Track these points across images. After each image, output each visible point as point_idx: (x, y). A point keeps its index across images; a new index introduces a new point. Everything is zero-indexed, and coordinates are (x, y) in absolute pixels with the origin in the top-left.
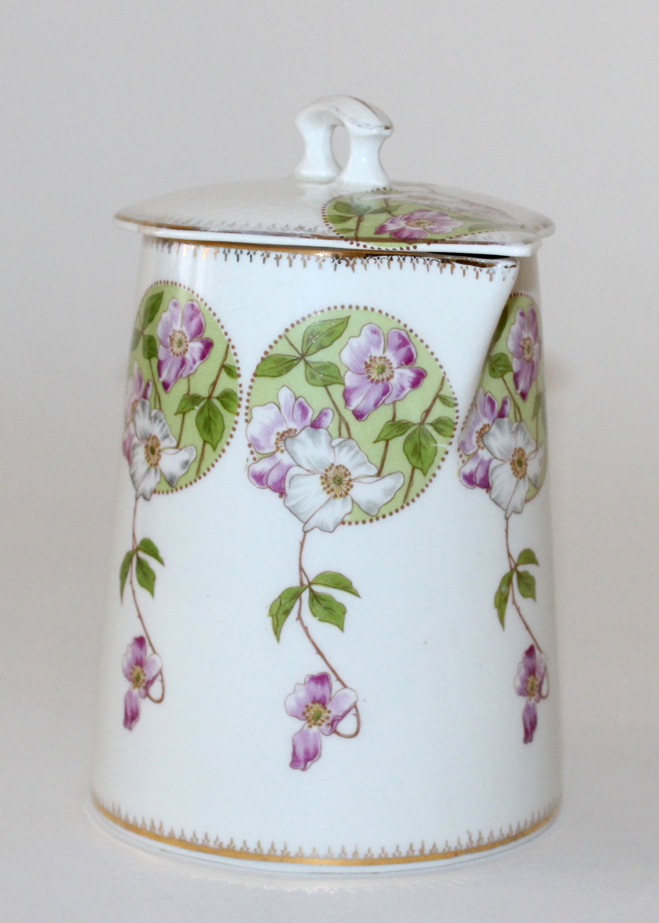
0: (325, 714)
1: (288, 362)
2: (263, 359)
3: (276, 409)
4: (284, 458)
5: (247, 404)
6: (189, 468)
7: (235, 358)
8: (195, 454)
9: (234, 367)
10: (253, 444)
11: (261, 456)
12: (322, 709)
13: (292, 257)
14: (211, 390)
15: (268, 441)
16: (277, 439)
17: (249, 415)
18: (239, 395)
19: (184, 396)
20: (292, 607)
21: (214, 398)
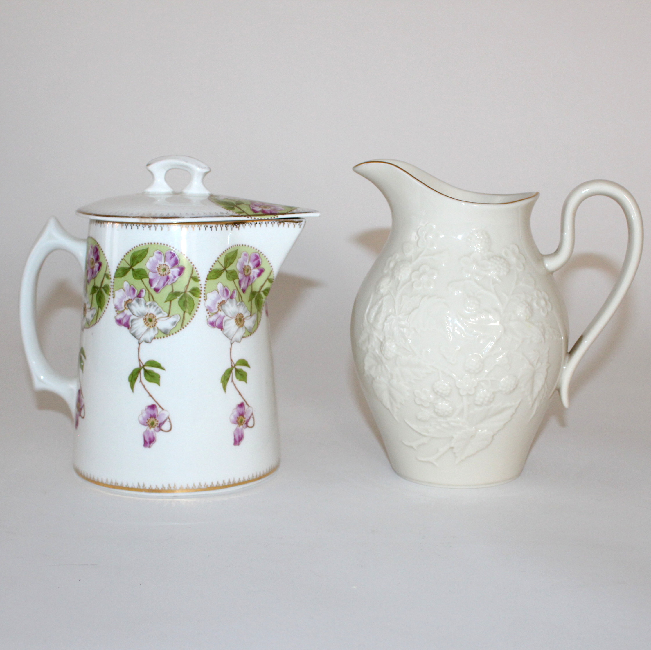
0: (244, 420)
1: (220, 272)
2: (210, 272)
3: (217, 293)
4: (221, 313)
5: (204, 292)
6: (176, 325)
7: (197, 273)
8: (179, 318)
9: (197, 277)
10: (209, 310)
11: (212, 314)
12: (242, 418)
13: (216, 226)
14: (186, 289)
15: (215, 307)
16: (218, 306)
17: (206, 297)
18: (200, 289)
19: (170, 293)
20: (229, 377)
21: (188, 292)
